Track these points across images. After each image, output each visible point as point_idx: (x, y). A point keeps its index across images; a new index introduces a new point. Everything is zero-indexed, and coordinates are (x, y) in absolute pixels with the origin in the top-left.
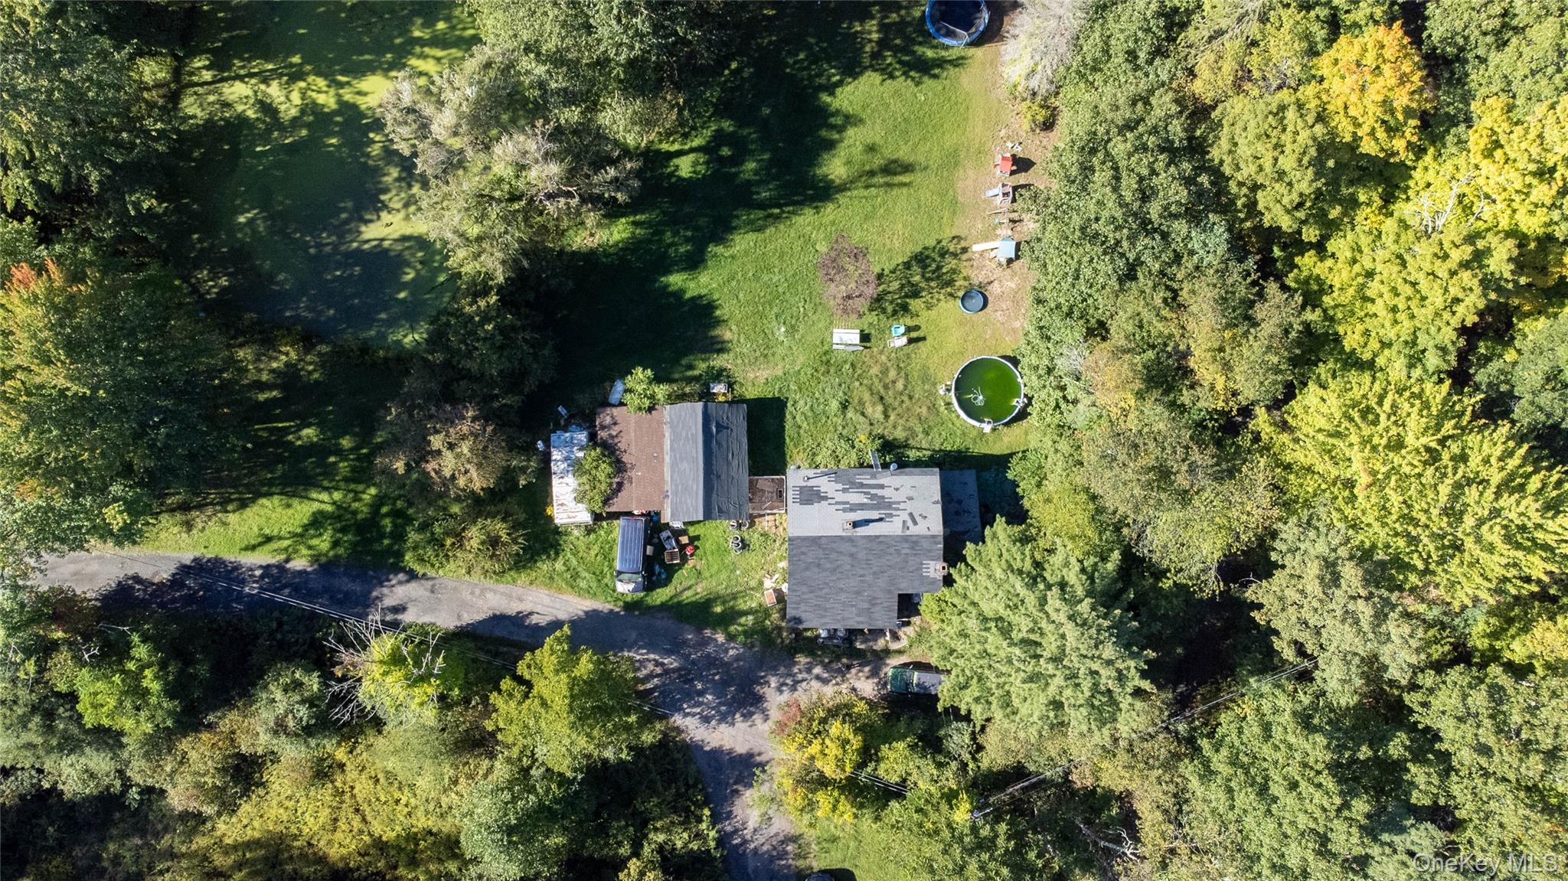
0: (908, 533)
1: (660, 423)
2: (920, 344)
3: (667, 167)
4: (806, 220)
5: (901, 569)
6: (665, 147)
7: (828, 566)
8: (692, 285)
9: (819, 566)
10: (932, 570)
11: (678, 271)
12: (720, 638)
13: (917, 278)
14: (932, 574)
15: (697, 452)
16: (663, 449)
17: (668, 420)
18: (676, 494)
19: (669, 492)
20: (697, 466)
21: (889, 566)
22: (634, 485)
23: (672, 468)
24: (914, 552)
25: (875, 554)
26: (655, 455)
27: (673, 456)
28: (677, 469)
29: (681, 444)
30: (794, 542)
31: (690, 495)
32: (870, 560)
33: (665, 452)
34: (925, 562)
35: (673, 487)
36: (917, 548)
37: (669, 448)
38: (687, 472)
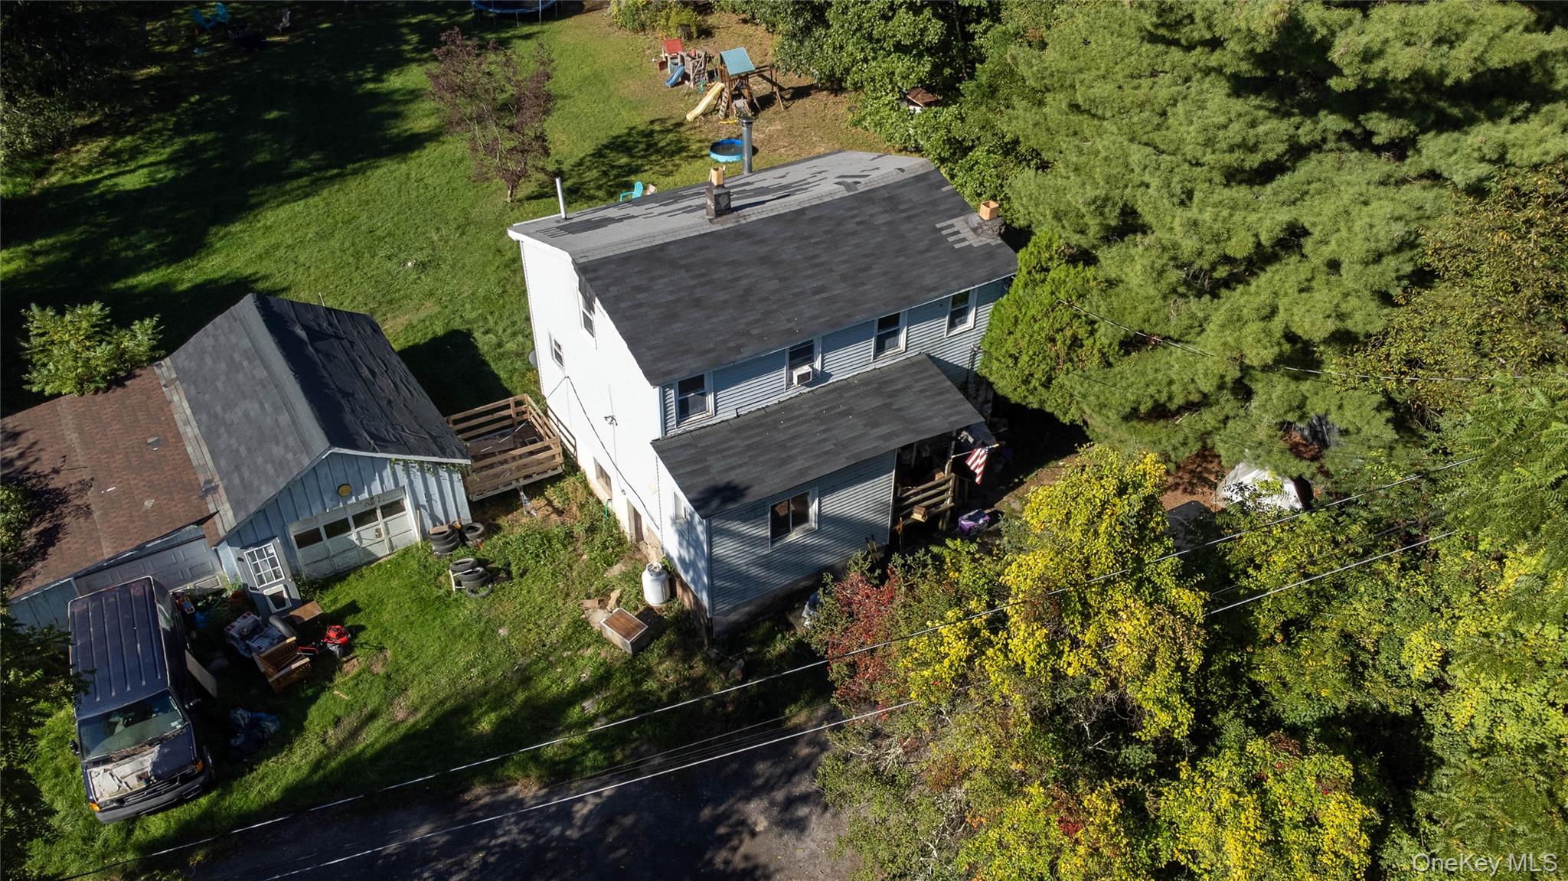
0: (861, 188)
1: (152, 390)
5: (899, 252)
7: (722, 296)
8: (189, 275)
9: (697, 303)
10: (965, 232)
12: (527, 789)
13: (623, 161)
14: (974, 241)
15: (267, 368)
16: (172, 423)
17: (174, 376)
18: (238, 468)
19: (217, 479)
20: (277, 386)
21: (871, 255)
22: (96, 515)
23: (209, 436)
24: (904, 215)
25: (817, 243)
26: (150, 441)
27: (204, 417)
28: (222, 430)
29: (219, 384)
30: (601, 273)
31: (277, 444)
32: (817, 256)
33: (180, 424)
34: (938, 226)
35: (223, 462)
36: (902, 207)
37: (189, 411)
38: (252, 414)
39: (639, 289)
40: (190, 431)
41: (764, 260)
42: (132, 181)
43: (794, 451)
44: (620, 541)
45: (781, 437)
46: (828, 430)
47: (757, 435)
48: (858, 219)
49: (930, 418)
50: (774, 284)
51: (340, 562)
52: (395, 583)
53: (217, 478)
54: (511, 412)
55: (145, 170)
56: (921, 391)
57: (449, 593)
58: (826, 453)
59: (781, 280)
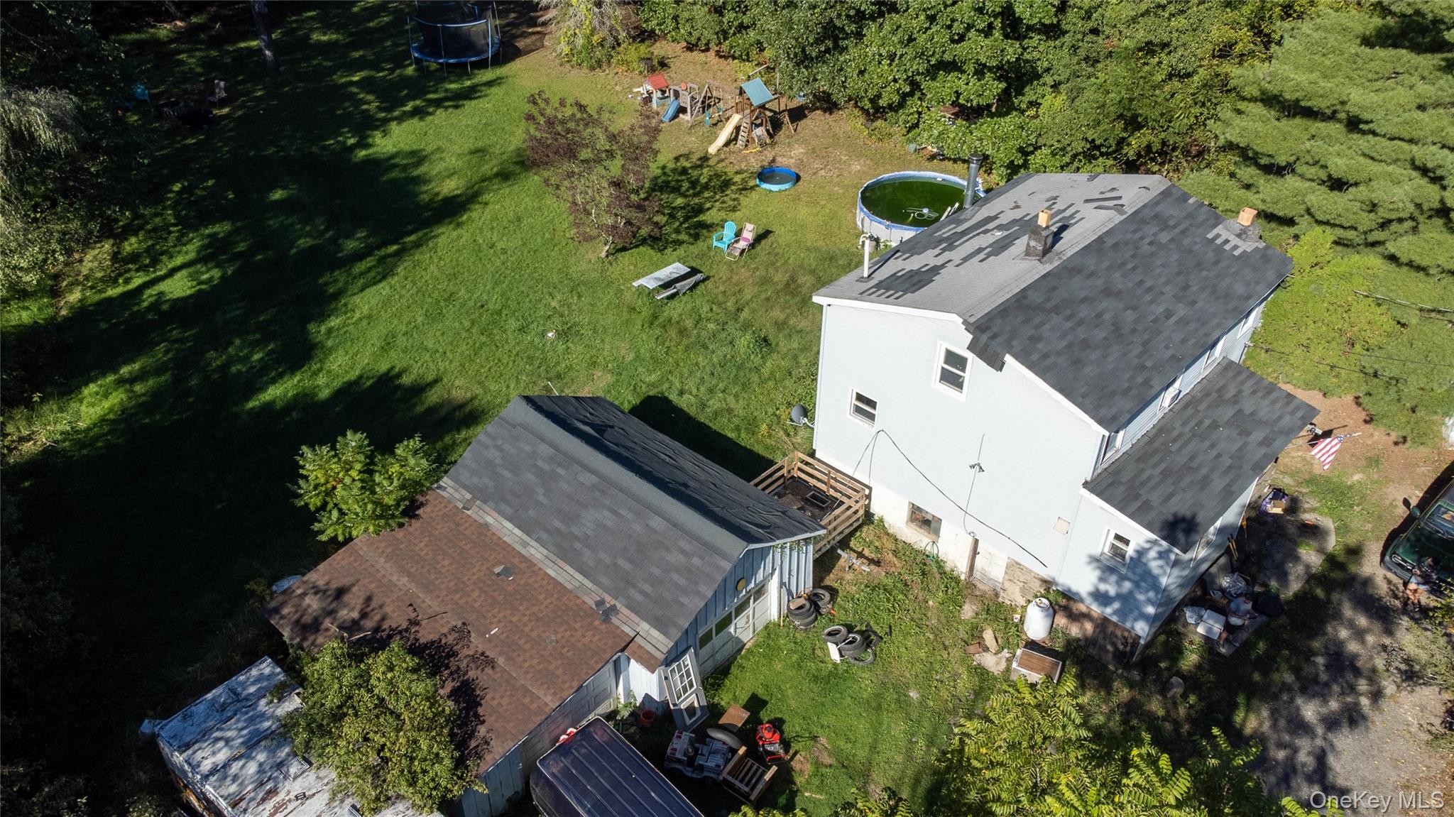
0: (1129, 208)
1: (454, 516)
2: (771, 238)
3: (138, 304)
4: (446, 236)
5: (1199, 267)
6: (112, 292)
7: (1100, 334)
8: (321, 380)
9: (1086, 344)
10: (1234, 240)
11: (274, 381)
13: (680, 201)
14: (1247, 246)
15: (594, 472)
16: (507, 547)
17: (468, 496)
18: (629, 583)
19: (610, 601)
20: (621, 490)
21: (1178, 274)
22: (501, 661)
23: (565, 553)
24: (1177, 230)
25: (1134, 269)
26: (498, 570)
27: (544, 536)
28: (578, 546)
29: (541, 498)
30: (995, 329)
31: (668, 549)
32: (1141, 282)
33: (518, 547)
34: (1210, 236)
35: (604, 580)
36: (1171, 223)
37: (517, 531)
38: (609, 523)
39: (1035, 339)
40: (536, 552)
41: (1107, 292)
42: (178, 287)
43: (1204, 471)
44: (957, 580)
45: (1182, 459)
46: (1212, 446)
47: (1162, 460)
48: (1147, 241)
49: (1280, 418)
50: (1130, 316)
51: (719, 657)
52: (778, 666)
53: (608, 598)
54: (784, 471)
55: (184, 272)
56: (1254, 393)
57: (835, 664)
58: (1230, 468)
59: (1134, 308)
